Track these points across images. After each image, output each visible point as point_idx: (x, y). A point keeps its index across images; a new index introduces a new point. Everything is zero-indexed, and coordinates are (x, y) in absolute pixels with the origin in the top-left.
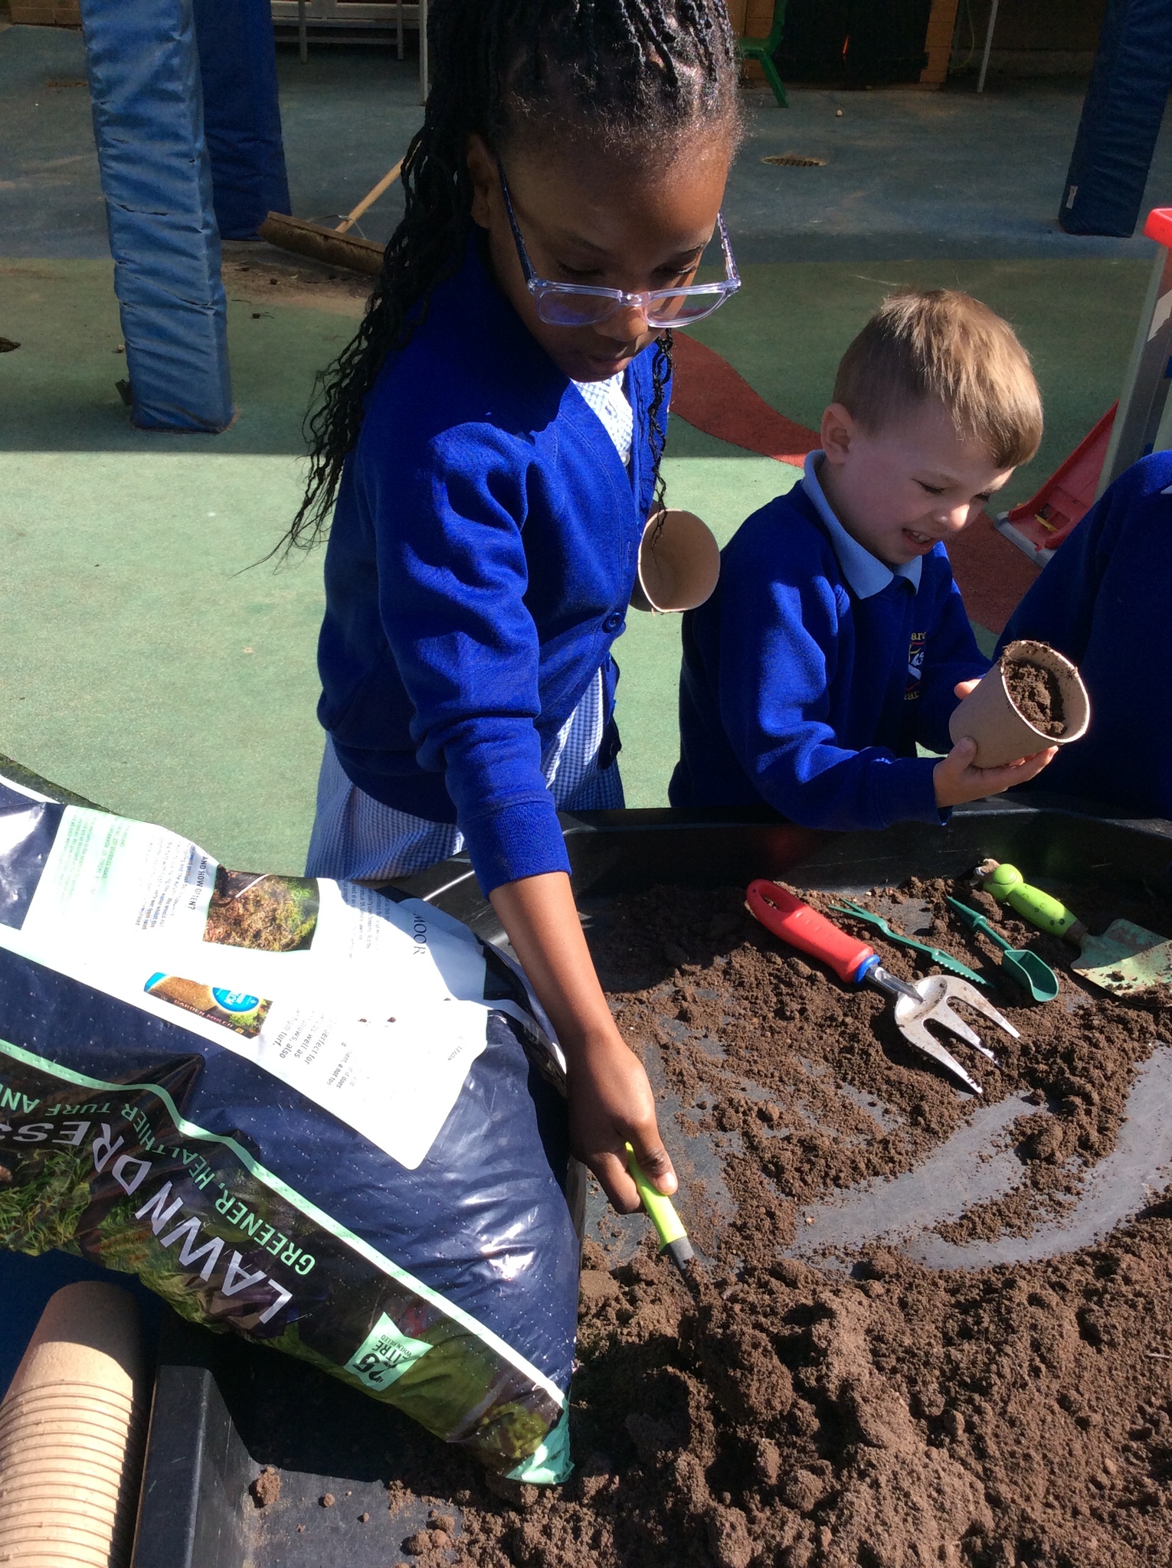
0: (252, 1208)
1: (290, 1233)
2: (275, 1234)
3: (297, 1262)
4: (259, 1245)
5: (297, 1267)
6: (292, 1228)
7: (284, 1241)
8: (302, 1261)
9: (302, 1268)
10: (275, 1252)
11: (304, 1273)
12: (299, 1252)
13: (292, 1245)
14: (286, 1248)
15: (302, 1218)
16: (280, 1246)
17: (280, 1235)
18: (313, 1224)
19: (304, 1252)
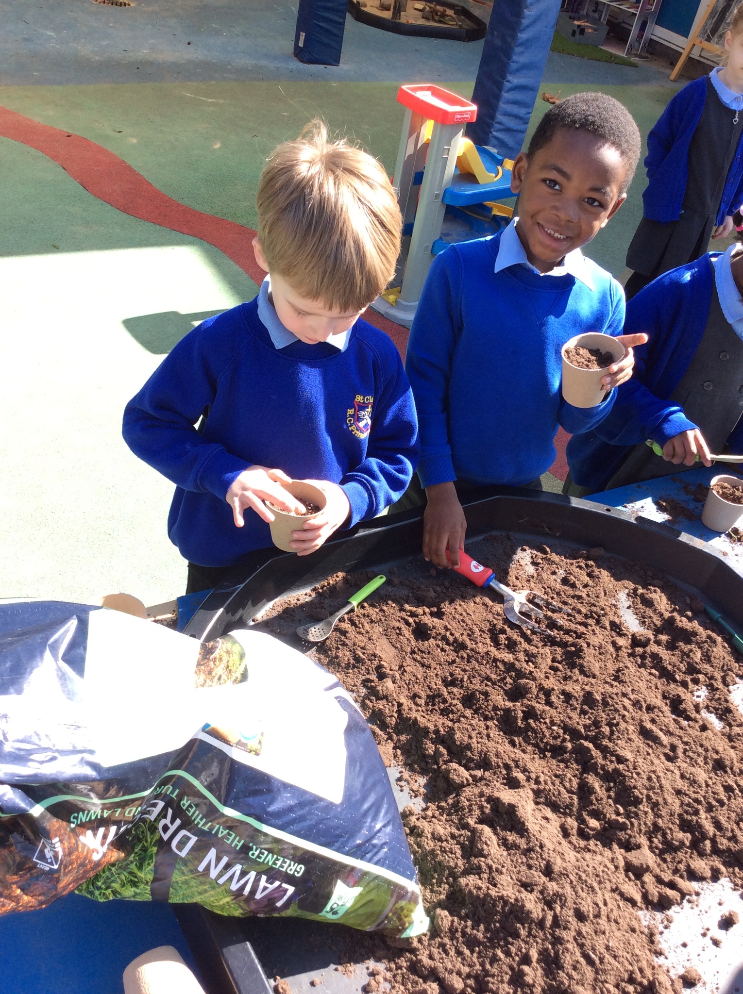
0: (270, 851)
1: (291, 857)
2: (283, 860)
4: (275, 868)
5: (296, 873)
6: (291, 854)
7: (288, 862)
8: (298, 869)
10: (284, 870)
11: (300, 874)
12: (296, 864)
13: (292, 863)
14: (290, 865)
15: (296, 848)
16: (286, 866)
17: (286, 860)
18: (302, 849)
19: (299, 864)
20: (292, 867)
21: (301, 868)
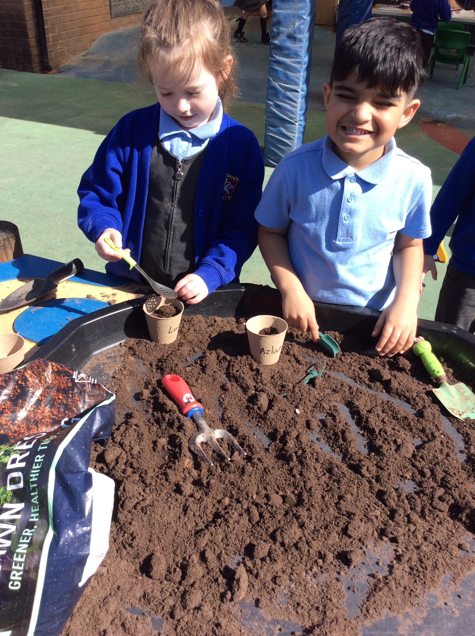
0: (30, 544)
1: (27, 568)
2: (22, 562)
3: (14, 581)
4: (12, 558)
5: (11, 583)
6: (30, 569)
7: (22, 568)
8: (16, 583)
9: (12, 585)
10: (14, 567)
11: (11, 587)
12: (20, 578)
13: (21, 573)
14: (18, 571)
15: (37, 569)
16: (18, 567)
17: (23, 564)
18: (37, 576)
19: (20, 581)
20: (17, 574)
21: (17, 585)
